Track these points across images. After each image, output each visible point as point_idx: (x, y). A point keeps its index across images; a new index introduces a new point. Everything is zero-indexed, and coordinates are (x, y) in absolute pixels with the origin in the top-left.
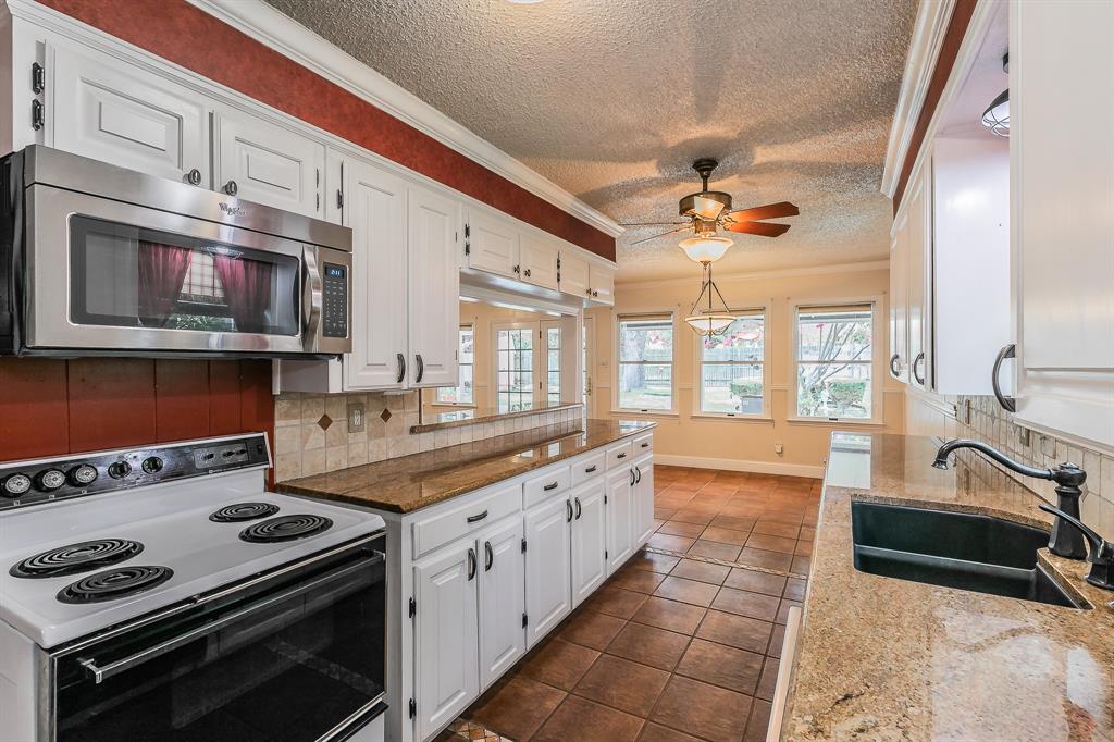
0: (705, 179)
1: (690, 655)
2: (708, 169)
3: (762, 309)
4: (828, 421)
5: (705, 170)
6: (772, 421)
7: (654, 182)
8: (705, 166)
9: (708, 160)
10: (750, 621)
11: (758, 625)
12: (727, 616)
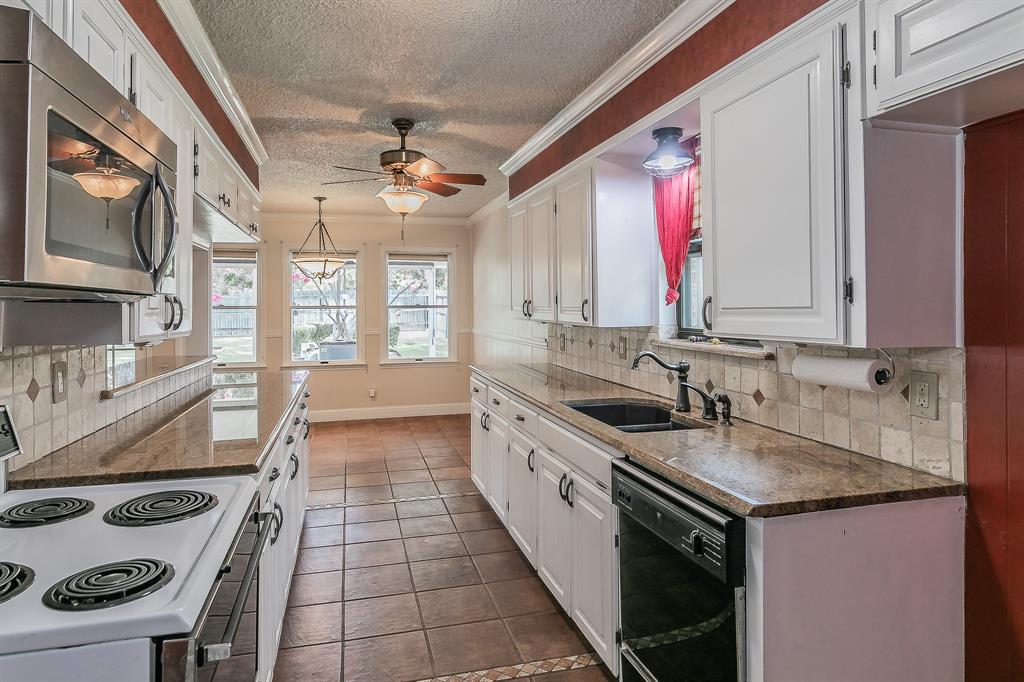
0: (403, 136)
1: (417, 576)
2: (406, 128)
3: (354, 254)
4: (414, 361)
5: (404, 128)
6: (366, 366)
7: (345, 126)
8: (403, 125)
9: (407, 120)
10: (440, 537)
11: (449, 538)
12: (421, 539)
